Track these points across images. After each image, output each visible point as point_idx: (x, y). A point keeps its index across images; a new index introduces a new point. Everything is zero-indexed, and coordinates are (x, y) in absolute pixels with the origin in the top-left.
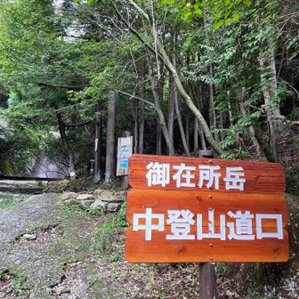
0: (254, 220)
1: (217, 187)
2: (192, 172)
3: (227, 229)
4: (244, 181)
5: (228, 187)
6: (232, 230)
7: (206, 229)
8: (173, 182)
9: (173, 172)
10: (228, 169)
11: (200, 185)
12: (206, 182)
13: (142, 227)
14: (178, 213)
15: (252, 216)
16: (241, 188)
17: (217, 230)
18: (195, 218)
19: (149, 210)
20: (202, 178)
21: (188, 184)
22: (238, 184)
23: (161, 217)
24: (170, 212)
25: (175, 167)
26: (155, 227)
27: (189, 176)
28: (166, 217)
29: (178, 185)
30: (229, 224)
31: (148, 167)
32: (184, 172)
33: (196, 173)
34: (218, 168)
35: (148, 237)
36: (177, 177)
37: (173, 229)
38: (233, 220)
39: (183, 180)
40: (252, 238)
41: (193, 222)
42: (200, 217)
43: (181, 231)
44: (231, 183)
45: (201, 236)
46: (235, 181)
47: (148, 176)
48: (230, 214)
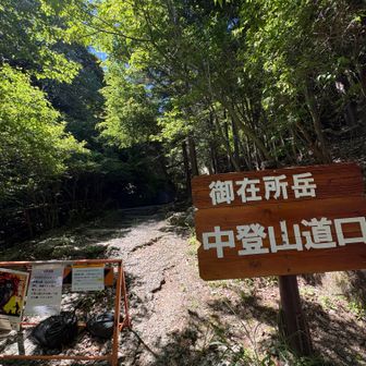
0: (333, 227)
1: (286, 197)
2: (256, 185)
3: (304, 239)
4: (315, 186)
5: (298, 195)
6: (309, 239)
7: (279, 241)
8: (238, 198)
9: (237, 188)
10: (295, 177)
11: (267, 197)
12: (272, 193)
13: (213, 245)
14: (247, 228)
15: (330, 222)
16: (313, 194)
17: (292, 241)
18: (266, 231)
19: (217, 228)
20: (268, 189)
21: (254, 198)
22: (309, 190)
23: (230, 234)
24: (238, 228)
25: (238, 183)
26: (226, 244)
27: (253, 190)
28: (236, 233)
29: (244, 201)
30: (305, 234)
31: (211, 186)
32: (248, 186)
33: (261, 186)
34: (284, 177)
35: (220, 255)
36: (241, 192)
37: (245, 245)
38: (309, 229)
39: (248, 195)
40: (334, 245)
41: (264, 235)
42: (271, 229)
43: (253, 245)
44: (300, 191)
45: (275, 248)
46: (304, 188)
47: (212, 195)
48: (304, 222)
